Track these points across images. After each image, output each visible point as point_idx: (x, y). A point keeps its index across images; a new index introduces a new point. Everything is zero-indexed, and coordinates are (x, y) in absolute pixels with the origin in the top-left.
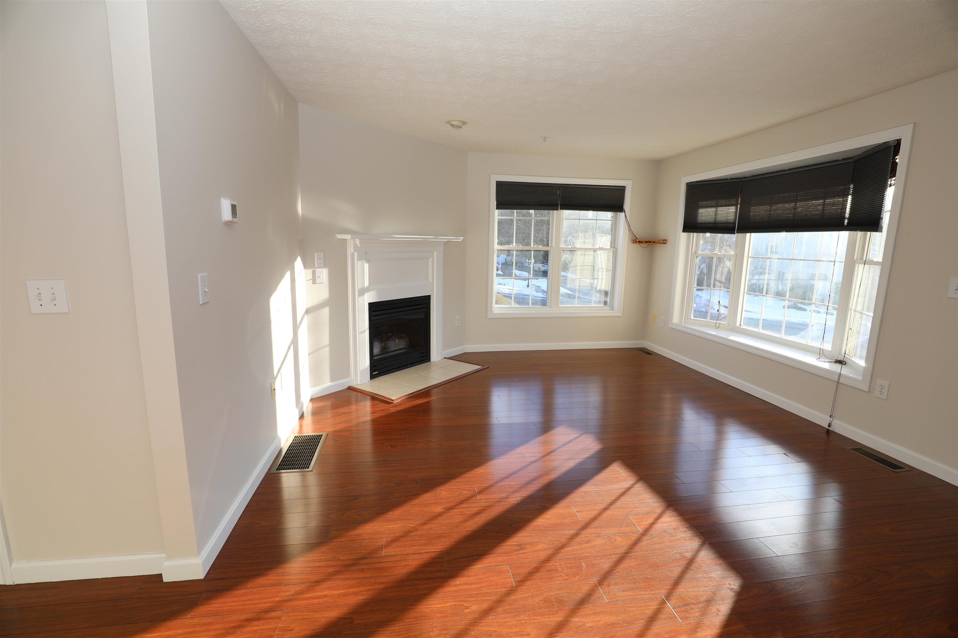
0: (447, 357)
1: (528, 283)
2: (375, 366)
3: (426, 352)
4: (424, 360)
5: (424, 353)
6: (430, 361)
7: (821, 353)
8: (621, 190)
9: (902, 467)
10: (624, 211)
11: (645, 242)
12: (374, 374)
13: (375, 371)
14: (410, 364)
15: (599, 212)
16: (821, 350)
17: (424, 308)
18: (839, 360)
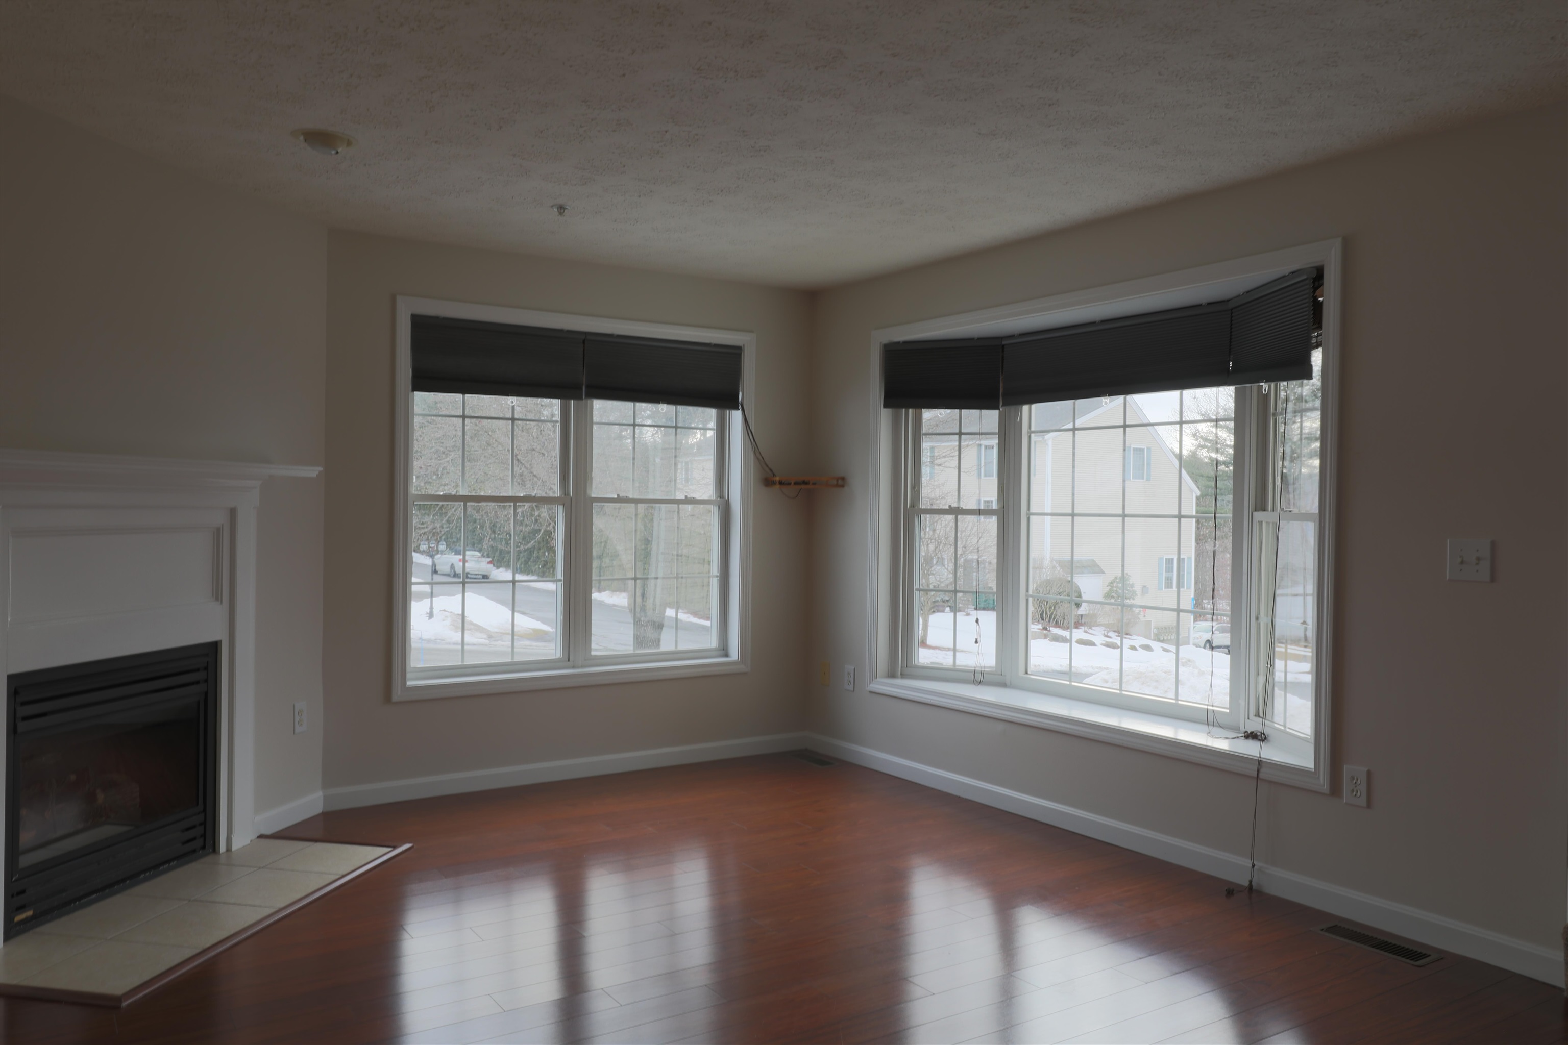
0: (268, 832)
1: (431, 608)
2: (23, 892)
3: (201, 824)
4: (194, 851)
5: (194, 827)
6: (215, 849)
7: (1209, 720)
8: (733, 354)
9: (1425, 954)
10: (740, 407)
11: (796, 483)
12: (18, 918)
13: (21, 908)
14: (144, 871)
15: (681, 408)
16: (1210, 714)
17: (198, 682)
18: (1252, 733)
